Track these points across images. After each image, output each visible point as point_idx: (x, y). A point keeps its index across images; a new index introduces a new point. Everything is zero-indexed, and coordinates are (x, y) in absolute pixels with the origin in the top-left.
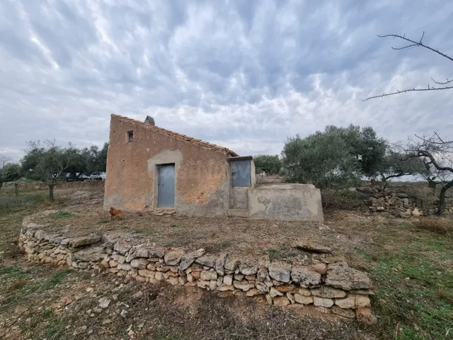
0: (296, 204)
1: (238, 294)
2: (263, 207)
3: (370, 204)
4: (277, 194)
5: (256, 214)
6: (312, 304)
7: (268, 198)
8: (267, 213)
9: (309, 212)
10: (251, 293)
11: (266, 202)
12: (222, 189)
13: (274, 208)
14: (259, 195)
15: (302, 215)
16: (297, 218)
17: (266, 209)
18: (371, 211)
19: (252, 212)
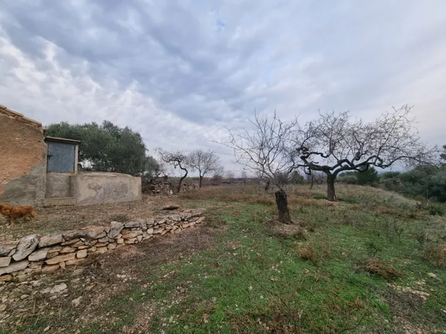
0: (124, 188)
1: (157, 236)
2: (93, 193)
3: (153, 188)
4: (109, 180)
5: (86, 200)
6: (189, 226)
7: (100, 184)
8: (98, 197)
9: (133, 194)
10: (164, 233)
11: (97, 188)
12: (35, 175)
13: (105, 193)
14: (90, 181)
15: (128, 197)
16: (123, 200)
17: (96, 194)
18: (154, 193)
19: (81, 199)
